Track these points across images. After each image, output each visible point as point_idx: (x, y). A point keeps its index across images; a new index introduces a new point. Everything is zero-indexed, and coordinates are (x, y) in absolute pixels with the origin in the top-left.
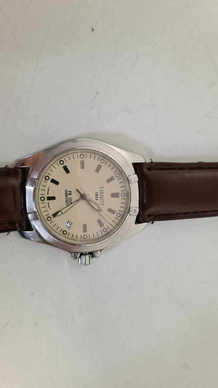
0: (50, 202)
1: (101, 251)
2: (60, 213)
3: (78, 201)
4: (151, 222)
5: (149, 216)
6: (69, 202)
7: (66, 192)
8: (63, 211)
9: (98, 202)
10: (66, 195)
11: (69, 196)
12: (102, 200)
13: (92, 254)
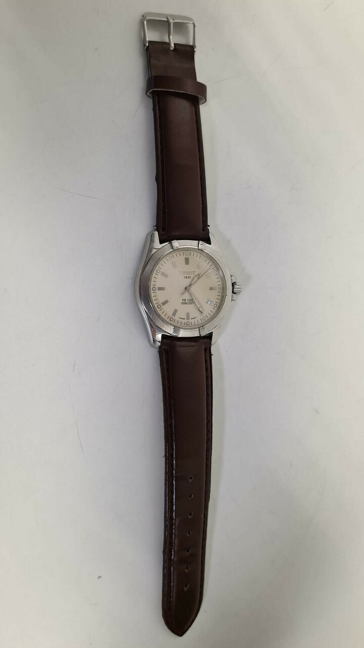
0: (191, 317)
1: (231, 276)
2: (200, 309)
3: (191, 294)
4: (208, 227)
5: (203, 230)
6: (192, 301)
7: (183, 303)
8: (199, 307)
9: (192, 276)
10: (186, 303)
11: (187, 301)
12: (191, 273)
13: (233, 284)
